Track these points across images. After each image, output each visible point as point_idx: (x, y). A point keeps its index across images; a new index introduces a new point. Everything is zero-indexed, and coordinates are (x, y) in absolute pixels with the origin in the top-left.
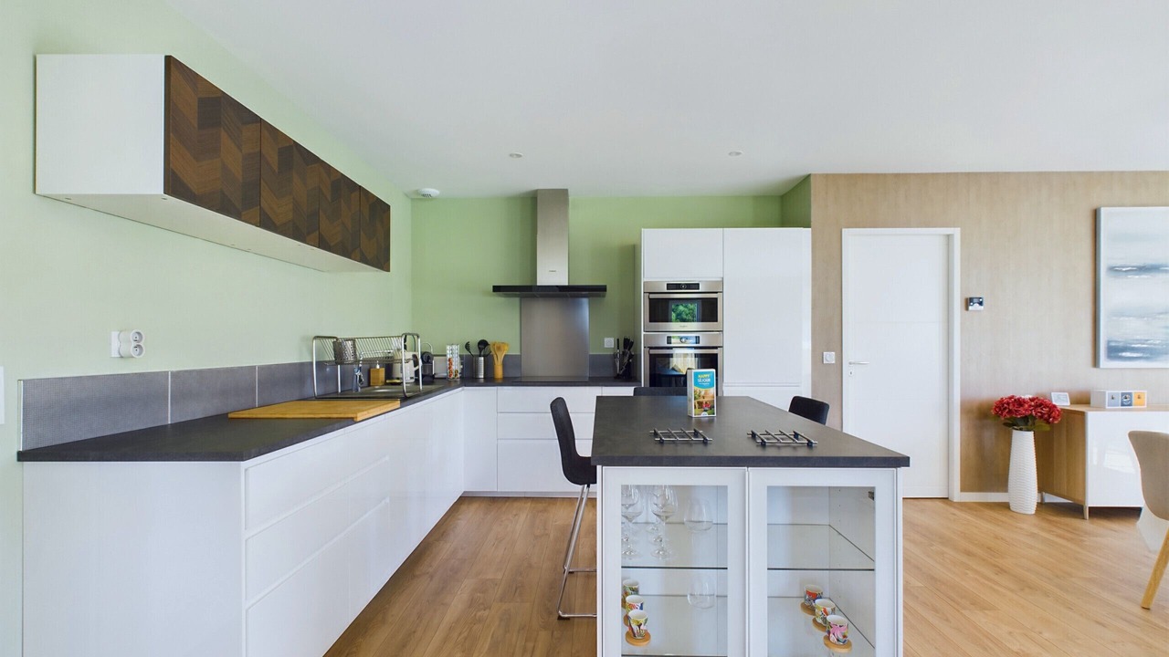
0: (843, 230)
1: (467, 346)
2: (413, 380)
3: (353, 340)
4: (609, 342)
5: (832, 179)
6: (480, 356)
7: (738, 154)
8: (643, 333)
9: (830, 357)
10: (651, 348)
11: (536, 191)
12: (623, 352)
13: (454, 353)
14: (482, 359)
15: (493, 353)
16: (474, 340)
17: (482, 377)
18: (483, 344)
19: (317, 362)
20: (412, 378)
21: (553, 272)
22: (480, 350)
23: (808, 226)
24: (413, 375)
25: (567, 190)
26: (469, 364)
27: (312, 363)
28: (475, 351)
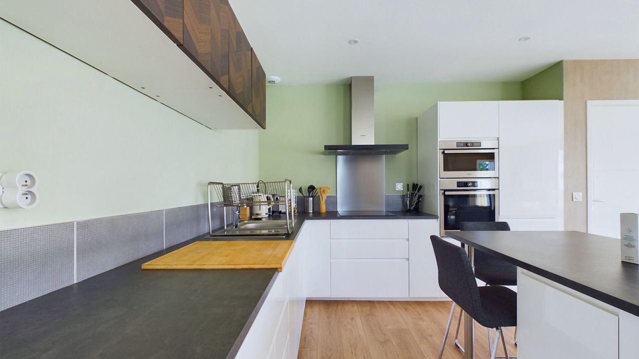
0: (589, 102)
1: (300, 190)
2: (267, 216)
3: (238, 185)
4: (400, 187)
5: (579, 64)
6: (309, 197)
7: (527, 39)
8: (439, 179)
9: (579, 196)
10: (445, 191)
11: (352, 77)
12: (412, 193)
13: (291, 195)
14: (311, 199)
15: (319, 194)
16: (305, 185)
17: (312, 212)
18: (312, 188)
19: (211, 203)
20: (266, 214)
21: (363, 136)
22: (309, 192)
23: (561, 99)
24: (267, 212)
25: (373, 77)
26: (302, 203)
27: (207, 204)
28: (306, 194)
